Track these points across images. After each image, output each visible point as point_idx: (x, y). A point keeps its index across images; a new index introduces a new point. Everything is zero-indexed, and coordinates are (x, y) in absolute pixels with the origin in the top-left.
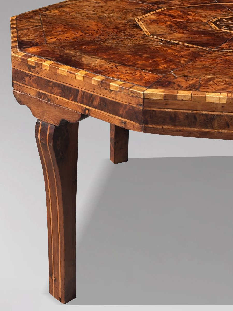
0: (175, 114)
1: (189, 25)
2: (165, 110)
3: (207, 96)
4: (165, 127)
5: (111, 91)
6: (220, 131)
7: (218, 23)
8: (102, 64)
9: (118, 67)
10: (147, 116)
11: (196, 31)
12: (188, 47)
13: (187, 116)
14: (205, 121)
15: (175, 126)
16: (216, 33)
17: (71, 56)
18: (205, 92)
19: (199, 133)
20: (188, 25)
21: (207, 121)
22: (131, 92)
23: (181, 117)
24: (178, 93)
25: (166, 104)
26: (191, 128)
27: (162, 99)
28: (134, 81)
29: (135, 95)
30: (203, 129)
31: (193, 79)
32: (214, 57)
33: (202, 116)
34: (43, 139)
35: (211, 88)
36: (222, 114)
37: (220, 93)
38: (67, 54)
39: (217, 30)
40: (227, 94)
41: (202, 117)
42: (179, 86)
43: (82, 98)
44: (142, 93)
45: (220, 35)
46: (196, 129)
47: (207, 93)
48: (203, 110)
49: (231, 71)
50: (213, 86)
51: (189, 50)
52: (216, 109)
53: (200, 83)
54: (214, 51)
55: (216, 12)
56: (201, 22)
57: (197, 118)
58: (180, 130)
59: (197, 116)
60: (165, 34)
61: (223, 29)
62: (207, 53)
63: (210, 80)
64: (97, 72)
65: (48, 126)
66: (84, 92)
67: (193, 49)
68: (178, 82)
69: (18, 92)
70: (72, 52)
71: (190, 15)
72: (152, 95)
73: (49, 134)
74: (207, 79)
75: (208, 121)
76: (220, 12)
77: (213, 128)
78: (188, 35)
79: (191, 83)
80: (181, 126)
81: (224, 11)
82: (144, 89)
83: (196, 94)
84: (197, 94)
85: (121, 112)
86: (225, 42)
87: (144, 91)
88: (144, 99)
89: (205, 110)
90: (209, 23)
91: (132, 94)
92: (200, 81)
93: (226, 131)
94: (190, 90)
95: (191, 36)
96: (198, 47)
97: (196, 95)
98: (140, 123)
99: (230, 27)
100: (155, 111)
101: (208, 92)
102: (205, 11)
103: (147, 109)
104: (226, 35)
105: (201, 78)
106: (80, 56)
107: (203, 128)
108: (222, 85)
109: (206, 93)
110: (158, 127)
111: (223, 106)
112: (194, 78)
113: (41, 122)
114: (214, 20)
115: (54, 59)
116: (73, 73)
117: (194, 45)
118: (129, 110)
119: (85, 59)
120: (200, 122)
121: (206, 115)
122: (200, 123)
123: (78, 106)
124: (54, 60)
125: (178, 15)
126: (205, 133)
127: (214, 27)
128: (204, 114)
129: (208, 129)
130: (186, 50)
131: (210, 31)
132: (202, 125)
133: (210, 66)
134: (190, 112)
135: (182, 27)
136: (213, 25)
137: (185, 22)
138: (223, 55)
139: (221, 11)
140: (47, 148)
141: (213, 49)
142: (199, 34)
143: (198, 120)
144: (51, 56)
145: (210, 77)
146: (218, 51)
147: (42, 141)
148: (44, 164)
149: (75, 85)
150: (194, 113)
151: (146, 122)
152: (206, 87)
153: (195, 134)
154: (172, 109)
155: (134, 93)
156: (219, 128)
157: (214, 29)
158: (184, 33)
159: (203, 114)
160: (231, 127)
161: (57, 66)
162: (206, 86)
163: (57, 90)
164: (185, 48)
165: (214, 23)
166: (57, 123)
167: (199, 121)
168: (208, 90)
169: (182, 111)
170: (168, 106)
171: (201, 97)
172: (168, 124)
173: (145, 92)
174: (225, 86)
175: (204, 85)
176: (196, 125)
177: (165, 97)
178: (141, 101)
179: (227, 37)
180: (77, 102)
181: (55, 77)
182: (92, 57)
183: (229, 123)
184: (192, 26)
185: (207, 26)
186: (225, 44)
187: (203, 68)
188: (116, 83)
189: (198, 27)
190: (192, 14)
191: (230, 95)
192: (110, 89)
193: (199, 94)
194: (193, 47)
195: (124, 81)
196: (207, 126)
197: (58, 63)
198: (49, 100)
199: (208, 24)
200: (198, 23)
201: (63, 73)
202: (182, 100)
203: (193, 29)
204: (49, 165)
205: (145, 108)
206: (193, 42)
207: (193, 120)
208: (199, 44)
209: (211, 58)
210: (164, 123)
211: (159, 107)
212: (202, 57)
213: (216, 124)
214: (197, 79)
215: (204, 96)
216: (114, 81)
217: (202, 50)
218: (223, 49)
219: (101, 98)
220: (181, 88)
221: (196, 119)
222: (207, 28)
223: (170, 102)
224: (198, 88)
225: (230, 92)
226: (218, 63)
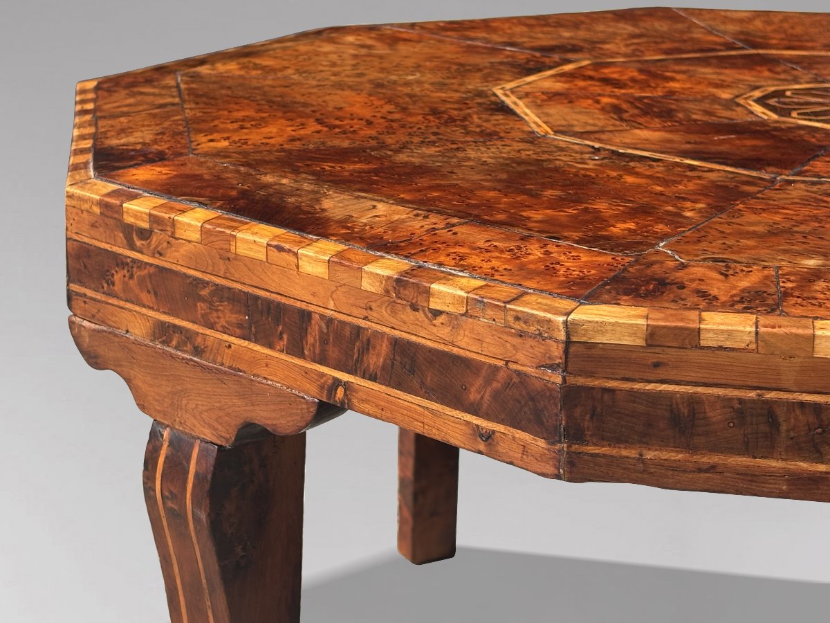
0: (694, 402)
1: (678, 106)
2: (650, 387)
3: (818, 333)
4: (649, 455)
5: (437, 313)
7: (772, 102)
8: (396, 217)
9: (455, 229)
10: (578, 412)
11: (706, 123)
12: (692, 168)
13: (741, 411)
14: (810, 430)
15: (691, 448)
16: (775, 129)
17: (282, 194)
18: (806, 317)
19: (787, 480)
20: (673, 107)
21: (819, 430)
22: (517, 318)
23: (716, 415)
24: (701, 320)
25: (657, 365)
26: (755, 457)
27: (641, 342)
28: (525, 278)
29: (532, 329)
30: (804, 465)
31: (751, 271)
32: (798, 201)
33: (798, 412)
34: (174, 497)
38: (266, 186)
39: (777, 122)
41: (801, 417)
42: (703, 294)
43: (324, 341)
44: (561, 319)
45: (791, 136)
46: (774, 463)
47: (818, 323)
48: (806, 388)
51: (699, 178)
53: (778, 283)
54: (790, 182)
55: (754, 73)
56: (715, 99)
57: (781, 420)
58: (712, 468)
59: (781, 413)
60: (603, 132)
61: (795, 118)
62: (765, 188)
63: (817, 274)
64: (381, 245)
65: (192, 446)
66: (329, 321)
67: (712, 176)
68: (693, 280)
69: (86, 323)
70: (284, 181)
71: (672, 79)
72: (601, 327)
73: (197, 475)
74: (805, 270)
75: (824, 431)
76: (767, 74)
78: (682, 133)
79: (745, 284)
80: (714, 449)
81: (779, 69)
82: (567, 304)
83: (774, 327)
84: (780, 327)
85: (473, 396)
86: (818, 156)
87: (568, 314)
88: (568, 343)
89: (811, 390)
90: (741, 101)
91: (520, 326)
92: (778, 276)
94: (746, 310)
95: (692, 138)
96: (729, 169)
97: (775, 330)
98: (551, 435)
99: (816, 114)
100: (611, 391)
101: (822, 319)
102: (718, 71)
103: (581, 381)
104: (814, 137)
105: (780, 268)
106: (313, 192)
107: (804, 460)
109: (811, 320)
110: (625, 453)
112: (755, 267)
113: (166, 433)
114: (757, 94)
115: (219, 203)
116: (289, 251)
117: (712, 162)
118: (508, 385)
119: (335, 204)
120: (792, 434)
121: (817, 407)
122: (792, 438)
123: (307, 372)
124: (220, 208)
125: (633, 80)
126: (810, 479)
127: (764, 113)
128: (809, 403)
129: (822, 463)
130: (690, 179)
131: (751, 123)
132: (798, 449)
133: (795, 229)
134: (752, 394)
135: (655, 112)
136: (758, 109)
137: (662, 97)
139: (770, 70)
140: (187, 526)
141: (783, 177)
142: (719, 132)
143: (784, 428)
144: (208, 192)
145: (811, 263)
146: (804, 182)
147: (170, 504)
148: (176, 588)
149: (297, 294)
150: (767, 402)
151: (575, 434)
152: (809, 298)
153: (770, 483)
154: (678, 383)
155: (526, 323)
157: (765, 117)
158: (668, 129)
159: (802, 405)
161: (229, 227)
162: (805, 295)
163: (228, 315)
164: (685, 172)
165: (761, 101)
166: (224, 435)
167: (788, 431)
168: (820, 312)
169: (720, 391)
170: (661, 373)
171: (797, 335)
172: (664, 443)
173: (572, 317)
175: (797, 294)
176: (773, 447)
177: (653, 336)
178: (557, 351)
179: (818, 141)
180: (301, 355)
181: (222, 267)
182: (358, 197)
184: (685, 110)
185: (739, 109)
186: (818, 161)
187: (772, 234)
188: (455, 286)
189: (707, 113)
190: (678, 77)
192: (432, 306)
193: (784, 326)
194: (711, 170)
195: (485, 277)
196: (818, 451)
197: (233, 216)
198: (198, 351)
199: (738, 105)
200: (706, 101)
201: (251, 249)
202: (721, 348)
203: (694, 117)
204: (194, 590)
205: (572, 380)
206: (705, 155)
207: (764, 428)
208: (730, 162)
209: (788, 202)
210: (645, 437)
211: (629, 374)
212: (753, 198)
214: (766, 272)
215: (809, 332)
216: (446, 278)
217: (745, 179)
218: (820, 177)
219: (396, 344)
220: (711, 302)
221: (773, 421)
222: (738, 116)
223: (671, 355)
224: (778, 305)
226: (822, 218)
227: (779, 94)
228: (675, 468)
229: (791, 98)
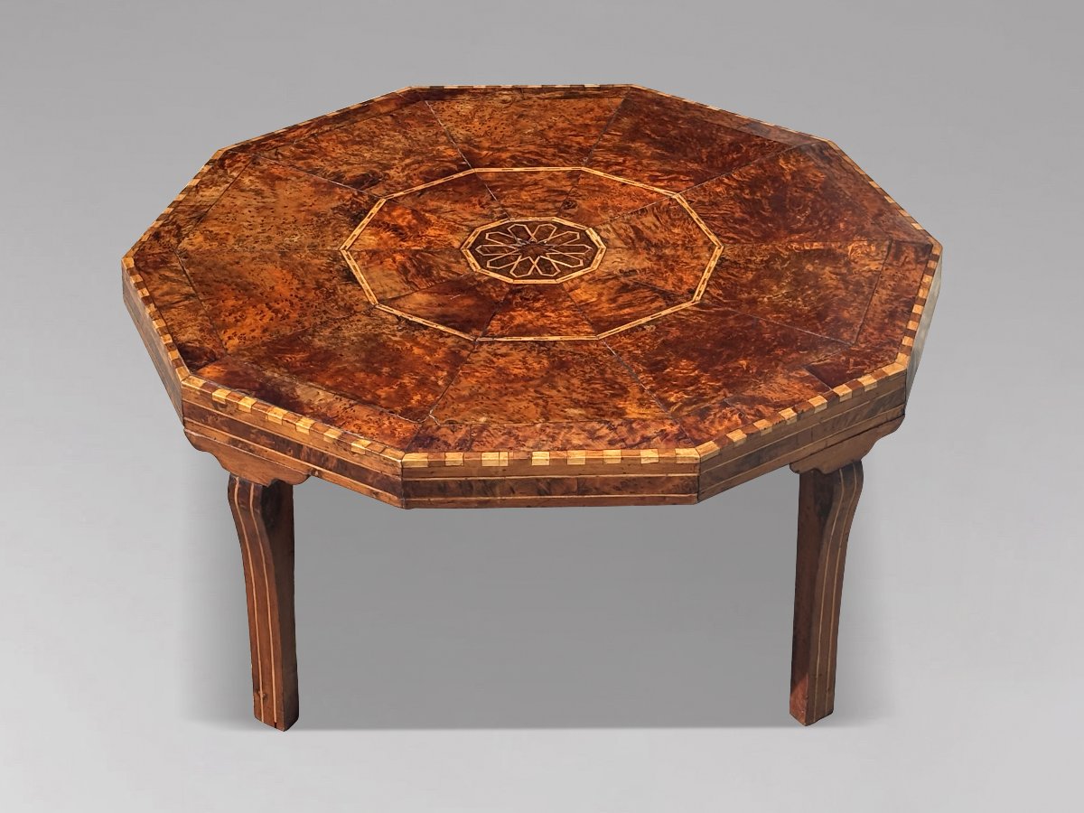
0: (445, 482)
1: (433, 261)
2: (431, 479)
3: (482, 459)
4: (432, 499)
5: (354, 453)
6: (503, 498)
7: (478, 249)
8: (329, 400)
9: (354, 408)
10: (407, 489)
11: (447, 281)
12: (441, 334)
13: (460, 484)
14: (483, 487)
15: (444, 496)
16: (479, 284)
17: (279, 385)
18: (479, 451)
20: (431, 262)
21: (486, 487)
22: (384, 459)
23: (453, 486)
24: (445, 457)
25: (432, 472)
26: (465, 497)
27: (426, 466)
28: (385, 439)
29: (390, 463)
30: (481, 498)
31: (462, 428)
32: (482, 363)
33: (479, 483)
34: (243, 503)
35: (487, 444)
36: (503, 478)
37: (499, 452)
38: (269, 380)
39: (480, 275)
40: (507, 452)
42: (446, 443)
43: (309, 455)
44: (399, 461)
45: (485, 291)
46: (471, 499)
47: (483, 454)
48: (480, 475)
49: (509, 401)
50: (489, 440)
51: (444, 344)
52: (496, 474)
53: (471, 434)
54: (481, 343)
55: (471, 208)
56: (451, 249)
58: (453, 502)
59: (473, 484)
60: (399, 298)
61: (488, 269)
62: (471, 352)
63: (484, 428)
64: (330, 421)
65: (250, 485)
66: (311, 449)
67: (450, 342)
68: (442, 436)
69: (193, 433)
70: (276, 375)
71: (430, 223)
72: (413, 463)
73: (254, 496)
74: (480, 425)
76: (478, 208)
77: (494, 495)
78: (436, 294)
79: (460, 436)
80: (454, 496)
81: (484, 200)
82: (400, 453)
85: (370, 481)
86: (495, 314)
87: (402, 459)
88: (402, 468)
89: (482, 476)
90: (463, 250)
91: (385, 461)
92: (471, 430)
93: (511, 498)
94: (461, 450)
95: (442, 299)
96: (457, 333)
97: (469, 459)
98: (399, 496)
99: (498, 263)
100: (418, 481)
101: (484, 452)
102: (453, 206)
103: (408, 479)
104: (495, 291)
105: (471, 425)
106: (291, 383)
108: (500, 437)
109: (481, 453)
110: (424, 499)
111: (504, 469)
112: (463, 426)
113: (237, 479)
114: (472, 239)
115: (254, 393)
116: (292, 423)
117: (450, 327)
118: (383, 478)
119: (303, 392)
121: (484, 481)
122: (477, 490)
123: (302, 464)
124: (255, 396)
125: (410, 227)
126: (483, 502)
127: (474, 264)
128: (482, 480)
130: (440, 346)
131: (468, 277)
132: (479, 494)
133: (480, 391)
134: (464, 479)
135: (423, 270)
136: (471, 259)
137: (426, 250)
138: (496, 355)
139: (479, 203)
140: (250, 514)
141: (479, 339)
142: (453, 291)
143: (474, 488)
144: (245, 384)
145: (483, 420)
146: (487, 342)
147: (242, 506)
148: (242, 531)
149: (296, 438)
150: (468, 480)
151: (407, 495)
152: (480, 442)
154: (439, 477)
155: (387, 461)
156: (502, 495)
157: (474, 269)
158: (429, 290)
159: (480, 480)
160: (516, 492)
161: (263, 409)
162: (480, 440)
163: (264, 439)
164: (438, 339)
165: (472, 249)
166: (268, 483)
167: (476, 488)
168: (484, 449)
169: (453, 479)
170: (434, 475)
171: (476, 461)
172: (437, 496)
173: (404, 460)
174: (503, 437)
175: (476, 440)
176: (472, 494)
177: (430, 464)
178: (399, 471)
179: (497, 296)
180: (299, 459)
181: (262, 424)
182: (310, 386)
183: (515, 488)
184: (438, 266)
185: (462, 261)
186: (494, 320)
187: (471, 396)
188: (359, 444)
189: (448, 268)
190: (432, 219)
191: (511, 454)
192: (352, 450)
193: (472, 457)
194: (450, 336)
195: (371, 439)
196: (486, 493)
197: (262, 402)
198: (251, 451)
199: (463, 255)
200: (447, 252)
201: (275, 420)
202: (452, 465)
203: (442, 274)
204: (252, 537)
205: (404, 479)
206: (447, 319)
207: (468, 488)
208: (457, 325)
209: (479, 364)
210: (430, 494)
211: (423, 476)
212: (466, 363)
213: (497, 490)
214: (467, 428)
215: (479, 459)
216: (356, 440)
217: (463, 342)
218: (493, 336)
219: (339, 460)
220: (448, 448)
221: (471, 487)
222: (463, 270)
223: (436, 469)
224: (470, 446)
225: (511, 448)
226: (491, 379)
227: (481, 238)
228: (441, 503)
229: (488, 242)
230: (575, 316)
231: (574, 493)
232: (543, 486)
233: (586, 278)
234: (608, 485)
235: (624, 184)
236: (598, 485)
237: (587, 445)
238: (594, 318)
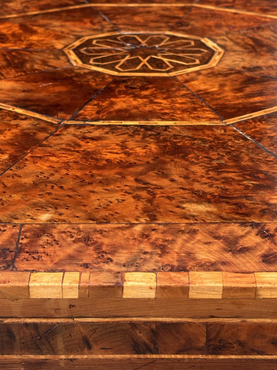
1: (30, 57)
3: (31, 284)
6: (71, 357)
7: (82, 50)
11: (41, 72)
12: (16, 116)
14: (33, 337)
16: (78, 75)
18: (27, 271)
19: (23, 365)
20: (27, 58)
21: (39, 338)
26: (3, 354)
30: (32, 356)
31: (5, 231)
32: (64, 146)
33: (24, 329)
35: (44, 258)
36: (70, 320)
37: (64, 271)
39: (80, 68)
40: (79, 273)
41: (27, 331)
45: (83, 80)
46: (15, 357)
47: (34, 275)
48: (27, 315)
49: (93, 192)
50: (49, 250)
51: (17, 126)
52: (57, 313)
53: (19, 240)
54: (67, 126)
55: (82, 25)
56: (52, 50)
57: (15, 333)
59: (14, 330)
61: (90, 64)
62: (52, 134)
63: (44, 229)
67: (25, 124)
71: (35, 33)
74: (38, 226)
75: (41, 338)
76: (89, 25)
77: (54, 351)
78: (23, 82)
81: (96, 21)
83: (5, 282)
84: (9, 282)
86: (91, 100)
89: (31, 316)
90: (66, 51)
92: (20, 234)
93: (86, 357)
95: (29, 86)
96: (37, 116)
97: (5, 285)
99: (103, 60)
101: (36, 271)
102: (63, 23)
104: (95, 81)
105: (22, 225)
107: (32, 354)
108: (69, 245)
109: (29, 273)
111: (72, 304)
112: (8, 226)
114: (77, 43)
117: (30, 110)
120: (23, 341)
121: (35, 325)
122: (23, 343)
125: (13, 35)
126: (36, 363)
127: (75, 61)
128: (31, 323)
129: (43, 354)
130: (10, 127)
131: (66, 70)
133: (51, 178)
135: (15, 63)
136: (73, 57)
137: (24, 50)
138: (84, 138)
139: (92, 22)
141: (65, 122)
142: (44, 80)
143: (17, 338)
145: (44, 217)
146: (75, 126)
150: (6, 324)
152: (33, 253)
153: (14, 367)
156: (68, 350)
157: (75, 64)
158: (17, 79)
159: (26, 325)
160: (94, 347)
162: (32, 250)
164: (10, 121)
165: (77, 51)
167: (20, 339)
168: (37, 265)
171: (18, 287)
174: (76, 246)
175: (26, 250)
176: (13, 348)
179: (97, 85)
183: (91, 339)
185: (62, 58)
186: (90, 104)
187: (35, 185)
189: (45, 63)
190: (40, 30)
191: (86, 276)
193: (12, 281)
194: (26, 118)
196: (39, 348)
199: (64, 54)
200: (48, 51)
203: (36, 67)
206: (29, 103)
207: (6, 338)
208: (40, 108)
209: (58, 148)
212: (40, 146)
213: (60, 343)
214: (14, 230)
215: (26, 284)
217: (43, 125)
218: (85, 120)
221: (11, 336)
222: (61, 64)
224: (13, 261)
225: (86, 266)
226: (71, 164)
227: (88, 43)
229: (94, 46)
230: (193, 103)
231: (200, 350)
232: (142, 336)
233: (204, 72)
234: (263, 336)
235: (235, 14)
236: (243, 337)
237: (224, 263)
238: (216, 105)
